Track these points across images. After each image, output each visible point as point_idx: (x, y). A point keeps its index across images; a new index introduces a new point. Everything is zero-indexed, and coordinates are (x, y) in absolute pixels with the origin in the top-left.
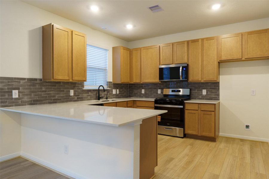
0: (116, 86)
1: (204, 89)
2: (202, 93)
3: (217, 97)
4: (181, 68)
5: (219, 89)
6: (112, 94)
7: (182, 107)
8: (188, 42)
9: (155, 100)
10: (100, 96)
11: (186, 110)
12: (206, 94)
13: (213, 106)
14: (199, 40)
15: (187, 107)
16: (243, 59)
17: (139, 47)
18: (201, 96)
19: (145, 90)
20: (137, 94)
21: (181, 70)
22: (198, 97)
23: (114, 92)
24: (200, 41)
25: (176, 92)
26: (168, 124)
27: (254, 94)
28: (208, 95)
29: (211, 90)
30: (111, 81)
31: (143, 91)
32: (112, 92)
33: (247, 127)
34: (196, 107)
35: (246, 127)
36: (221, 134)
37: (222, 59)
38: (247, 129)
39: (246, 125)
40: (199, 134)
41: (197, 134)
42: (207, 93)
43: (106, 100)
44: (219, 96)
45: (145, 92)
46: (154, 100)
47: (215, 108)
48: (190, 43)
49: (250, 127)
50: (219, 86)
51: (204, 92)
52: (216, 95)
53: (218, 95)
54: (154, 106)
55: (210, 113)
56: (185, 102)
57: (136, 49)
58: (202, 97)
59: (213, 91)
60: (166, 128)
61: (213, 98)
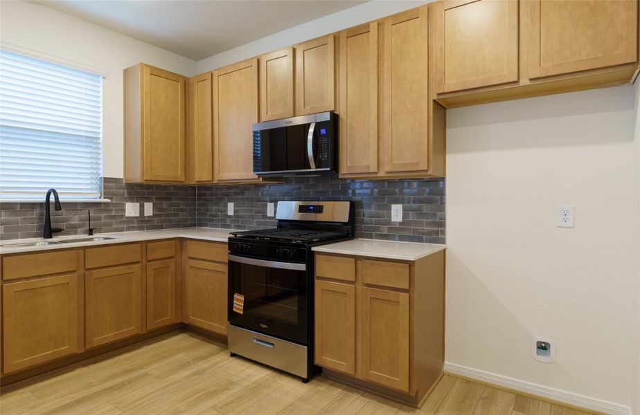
0: (138, 191)
1: (397, 202)
2: (390, 215)
3: (437, 233)
4: (311, 130)
5: (443, 203)
6: (123, 216)
7: (302, 267)
8: (336, 37)
9: (229, 239)
10: (53, 226)
11: (319, 278)
12: (401, 221)
13: (405, 270)
14: (371, 24)
15: (322, 268)
16: (524, 82)
17: (207, 71)
18: (386, 226)
19: (234, 207)
20: (216, 216)
21: (310, 137)
22: (378, 229)
23: (131, 209)
24: (373, 29)
25: (310, 211)
26: (264, 326)
27: (570, 223)
28: (409, 223)
29: (416, 205)
30: (119, 174)
31: (231, 209)
32: (124, 210)
33: (543, 347)
34: (347, 271)
35: (539, 348)
36: (450, 365)
37: (446, 90)
38: (541, 358)
39: (539, 343)
40: (359, 371)
41: (351, 371)
42: (404, 216)
43: (87, 236)
44: (445, 227)
45: (235, 212)
46: (226, 240)
47: (411, 280)
48: (342, 42)
49: (552, 349)
50: (442, 193)
51: (397, 213)
52: (433, 224)
53: (442, 224)
54: (227, 261)
55: (392, 295)
56: (314, 249)
57: (201, 78)
58: (390, 229)
59: (425, 208)
60: (258, 340)
61: (424, 234)
